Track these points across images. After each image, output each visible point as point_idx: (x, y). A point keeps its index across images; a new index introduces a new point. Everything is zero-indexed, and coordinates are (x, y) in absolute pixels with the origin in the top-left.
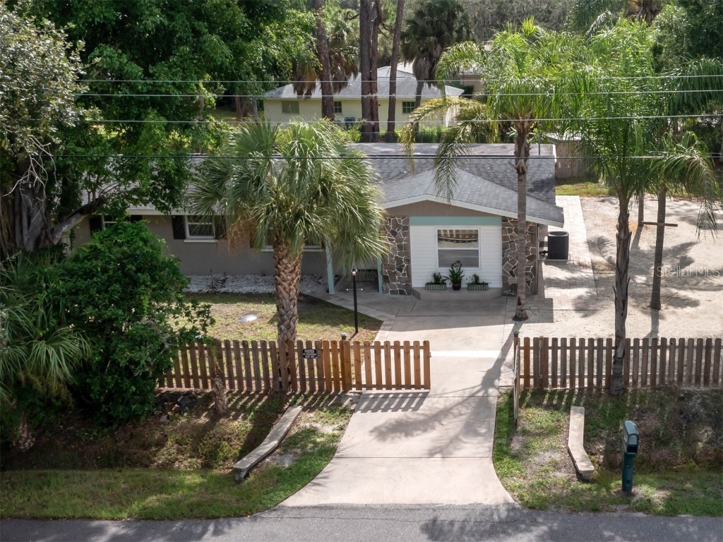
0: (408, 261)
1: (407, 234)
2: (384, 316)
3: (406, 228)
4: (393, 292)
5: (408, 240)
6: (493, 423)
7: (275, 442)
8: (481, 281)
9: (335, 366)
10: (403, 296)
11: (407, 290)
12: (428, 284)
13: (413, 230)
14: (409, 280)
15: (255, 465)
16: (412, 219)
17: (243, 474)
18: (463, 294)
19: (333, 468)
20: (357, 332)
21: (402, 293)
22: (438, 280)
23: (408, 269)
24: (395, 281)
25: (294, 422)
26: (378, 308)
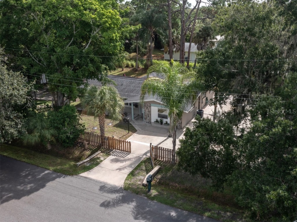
0: (150, 115)
1: (151, 108)
2: (139, 129)
3: (150, 106)
4: (147, 122)
5: (151, 110)
6: (137, 165)
7: (89, 159)
8: (168, 123)
9: (111, 143)
10: (148, 124)
11: (150, 122)
12: (155, 122)
13: (152, 107)
14: (150, 120)
15: (82, 164)
16: (151, 104)
17: (78, 166)
18: (163, 126)
19: (96, 169)
20: (129, 133)
21: (149, 123)
22: (157, 121)
23: (150, 117)
24: (147, 119)
25: (97, 155)
26: (140, 126)
